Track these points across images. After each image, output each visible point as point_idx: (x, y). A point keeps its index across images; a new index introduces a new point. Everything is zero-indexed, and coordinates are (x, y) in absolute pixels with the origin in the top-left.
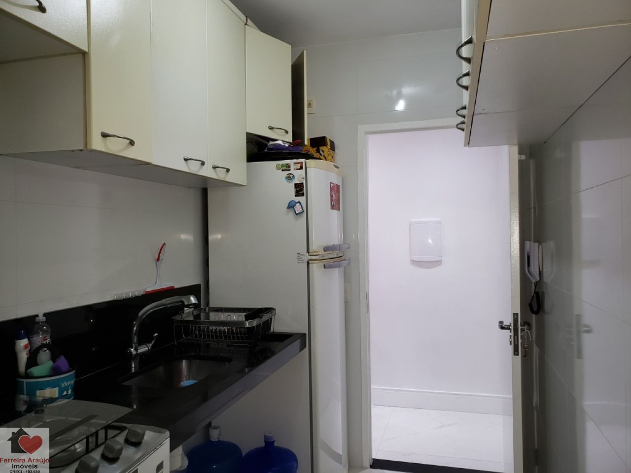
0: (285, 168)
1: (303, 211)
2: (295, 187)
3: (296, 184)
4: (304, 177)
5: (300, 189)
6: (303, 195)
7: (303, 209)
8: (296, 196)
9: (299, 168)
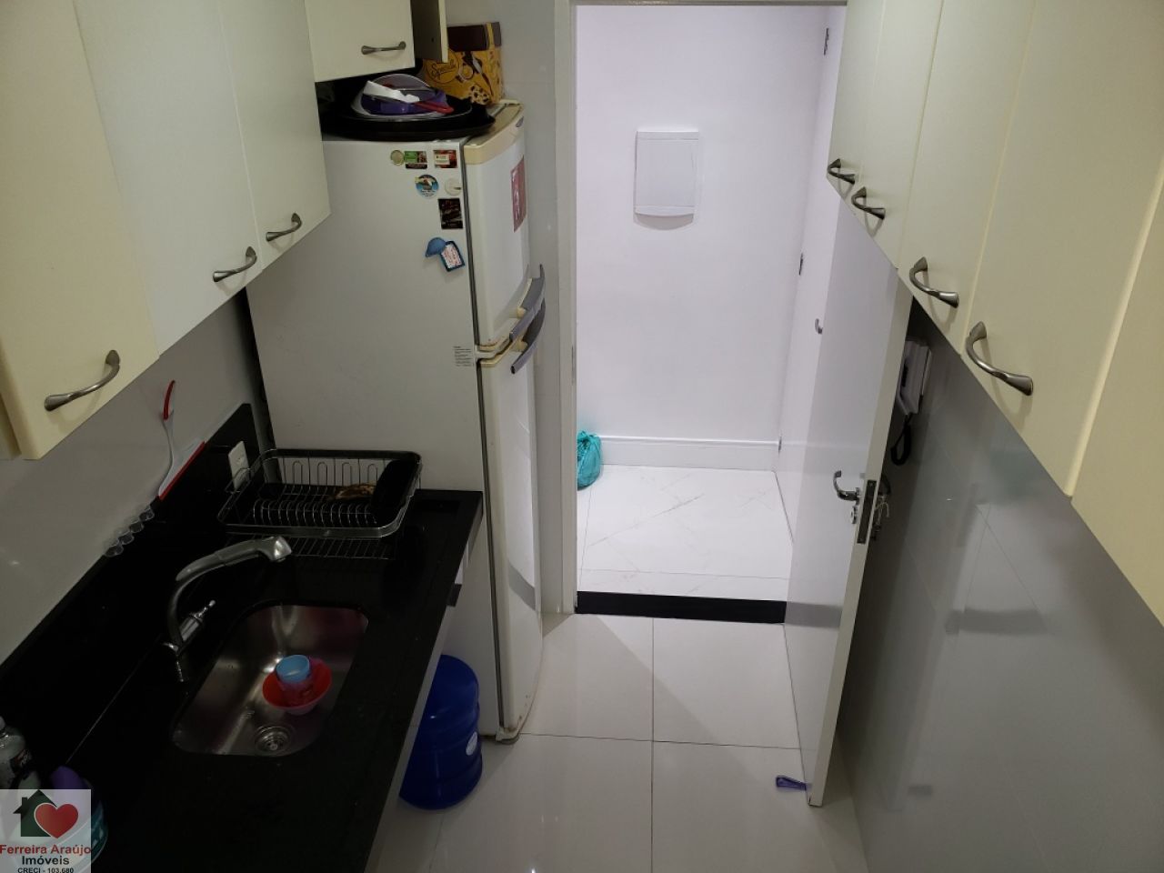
0: (414, 162)
1: (463, 264)
2: (441, 208)
3: (442, 202)
4: (461, 185)
5: (451, 213)
6: (459, 226)
7: (461, 257)
8: (444, 227)
9: (448, 163)
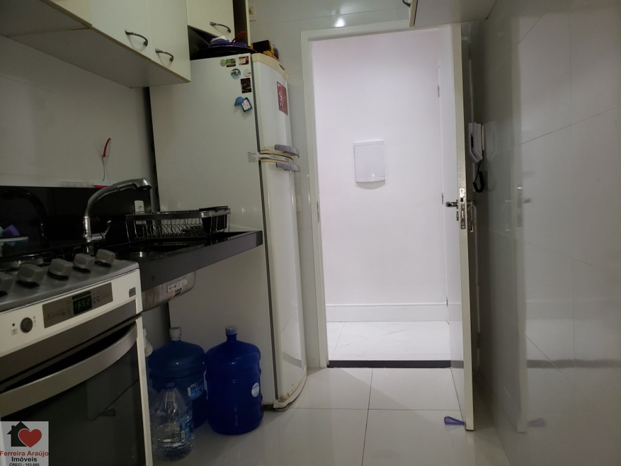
0: (230, 64)
1: (251, 108)
2: (242, 83)
3: (242, 80)
4: (250, 71)
5: (246, 85)
6: (250, 91)
7: (250, 105)
8: (243, 92)
9: (245, 62)
